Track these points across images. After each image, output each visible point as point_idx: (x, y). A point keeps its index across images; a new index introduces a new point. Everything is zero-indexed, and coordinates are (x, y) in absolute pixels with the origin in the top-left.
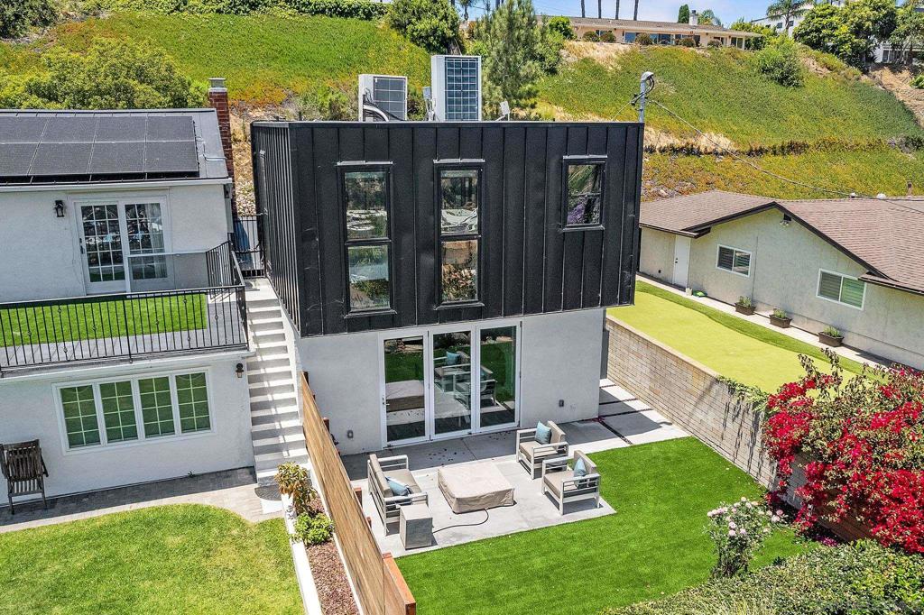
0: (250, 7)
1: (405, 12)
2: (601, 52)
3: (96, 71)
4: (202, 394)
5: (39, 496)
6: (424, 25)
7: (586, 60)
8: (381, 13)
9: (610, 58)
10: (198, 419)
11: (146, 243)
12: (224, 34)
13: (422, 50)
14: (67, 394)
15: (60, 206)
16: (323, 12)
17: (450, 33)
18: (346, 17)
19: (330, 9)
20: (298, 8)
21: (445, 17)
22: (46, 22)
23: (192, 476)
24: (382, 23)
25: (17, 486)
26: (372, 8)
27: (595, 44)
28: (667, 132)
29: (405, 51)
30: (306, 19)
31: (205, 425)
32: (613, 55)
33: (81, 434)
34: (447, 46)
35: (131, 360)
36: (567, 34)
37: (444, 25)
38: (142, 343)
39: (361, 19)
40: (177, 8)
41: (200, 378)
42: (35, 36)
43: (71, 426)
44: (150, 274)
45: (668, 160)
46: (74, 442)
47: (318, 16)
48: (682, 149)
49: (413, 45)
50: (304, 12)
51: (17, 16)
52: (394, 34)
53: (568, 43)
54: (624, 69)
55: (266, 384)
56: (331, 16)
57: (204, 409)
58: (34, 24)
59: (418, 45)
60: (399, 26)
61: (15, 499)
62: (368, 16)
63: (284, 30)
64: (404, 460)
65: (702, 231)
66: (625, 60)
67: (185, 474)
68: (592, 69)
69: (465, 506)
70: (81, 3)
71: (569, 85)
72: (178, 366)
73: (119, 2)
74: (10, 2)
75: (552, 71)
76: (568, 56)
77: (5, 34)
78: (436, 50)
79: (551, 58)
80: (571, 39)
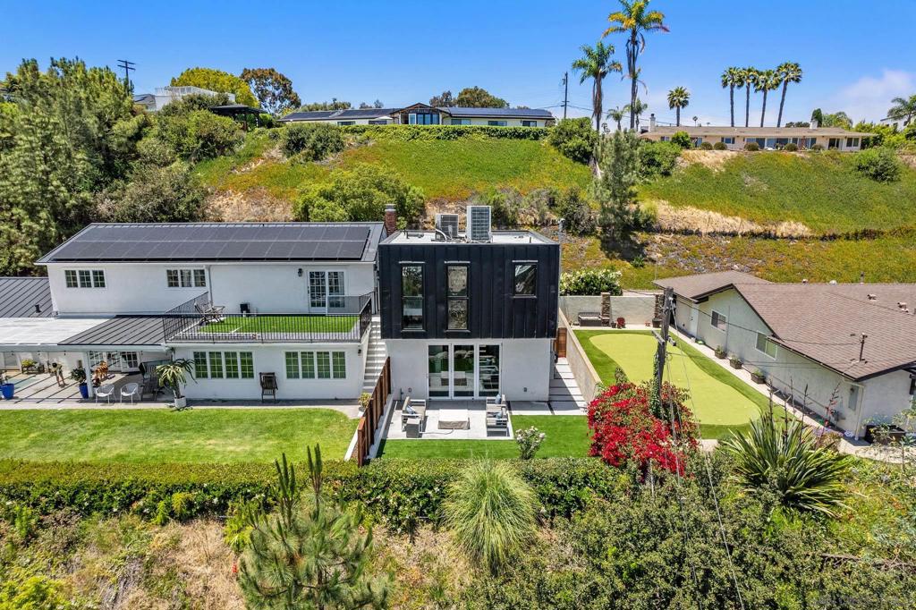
0: (458, 135)
1: (560, 135)
2: (710, 158)
3: (354, 185)
4: (343, 362)
5: (272, 397)
6: (571, 144)
7: (697, 165)
8: (546, 135)
9: (718, 163)
10: (340, 373)
11: (337, 290)
12: (439, 153)
13: (570, 160)
14: (288, 354)
15: (300, 271)
16: (506, 136)
17: (589, 149)
18: (522, 138)
19: (510, 134)
20: (489, 134)
21: (588, 138)
22: (338, 150)
23: (336, 399)
24: (545, 142)
25: (266, 391)
26: (539, 132)
27: (707, 152)
28: (752, 221)
29: (557, 161)
30: (494, 141)
31: (343, 376)
32: (722, 161)
33: (292, 374)
34: (589, 159)
35: (311, 342)
36: (685, 145)
37: (586, 143)
39: (531, 139)
40: (413, 137)
41: (342, 354)
42: (332, 159)
43: (289, 369)
44: (338, 305)
45: (746, 242)
46: (289, 376)
47: (502, 139)
48: (761, 234)
49: (564, 157)
50: (493, 136)
51: (323, 148)
52: (552, 150)
53: (685, 152)
54: (727, 170)
55: (376, 362)
56: (511, 138)
57: (343, 368)
58: (332, 151)
60: (556, 144)
61: (265, 397)
62: (537, 137)
63: (477, 149)
64: (423, 402)
65: (702, 299)
66: (731, 166)
67: (333, 398)
68: (701, 171)
69: (443, 425)
70: (358, 137)
71: (678, 184)
72: (331, 347)
73: (380, 135)
74: (320, 140)
75: (666, 174)
76: (682, 162)
77: (316, 158)
78: (580, 160)
79: (666, 165)
80: (688, 148)
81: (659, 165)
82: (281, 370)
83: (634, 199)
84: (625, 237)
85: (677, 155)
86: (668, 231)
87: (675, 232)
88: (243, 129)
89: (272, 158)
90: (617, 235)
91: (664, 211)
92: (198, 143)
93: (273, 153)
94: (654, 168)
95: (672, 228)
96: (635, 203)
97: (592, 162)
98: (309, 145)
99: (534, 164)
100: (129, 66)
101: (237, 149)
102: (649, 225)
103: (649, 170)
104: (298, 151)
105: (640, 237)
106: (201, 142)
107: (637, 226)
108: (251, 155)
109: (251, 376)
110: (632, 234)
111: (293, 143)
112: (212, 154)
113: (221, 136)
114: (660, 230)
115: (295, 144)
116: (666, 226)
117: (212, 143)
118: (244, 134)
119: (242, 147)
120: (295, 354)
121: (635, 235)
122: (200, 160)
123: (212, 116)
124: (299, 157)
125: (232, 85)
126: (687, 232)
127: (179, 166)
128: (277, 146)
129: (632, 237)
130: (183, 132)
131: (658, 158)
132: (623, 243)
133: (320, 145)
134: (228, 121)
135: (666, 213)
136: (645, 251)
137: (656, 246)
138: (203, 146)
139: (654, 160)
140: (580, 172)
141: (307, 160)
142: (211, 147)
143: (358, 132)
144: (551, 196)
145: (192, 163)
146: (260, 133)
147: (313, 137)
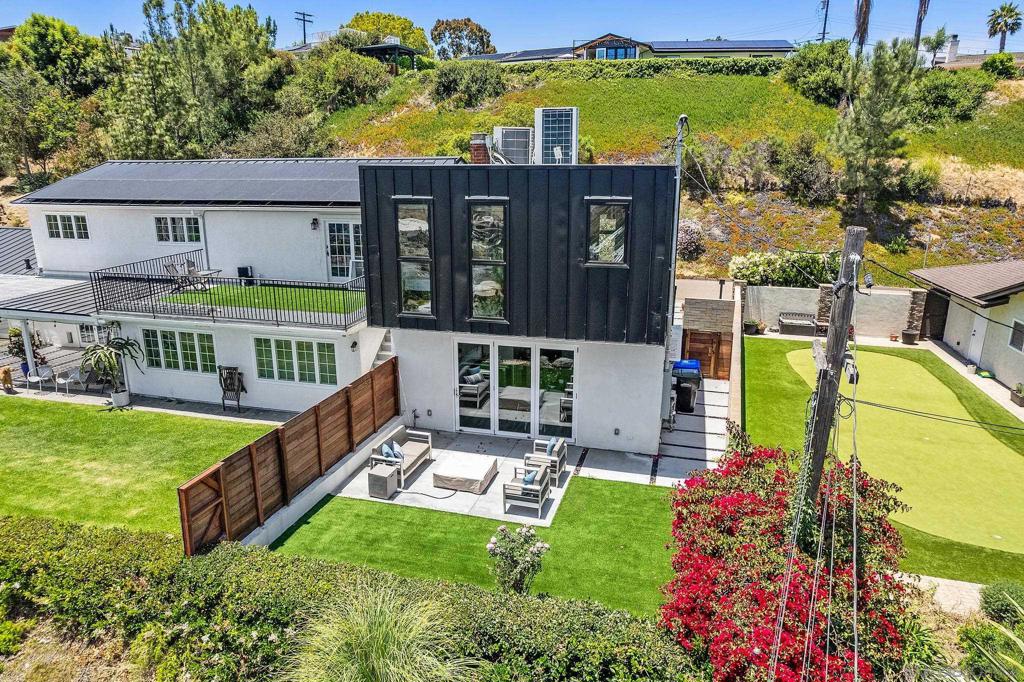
0: (655, 71)
1: (799, 65)
4: (332, 359)
5: (235, 403)
6: (814, 78)
8: (779, 68)
10: (329, 375)
12: (626, 95)
13: (810, 102)
14: (258, 341)
15: (315, 222)
16: (720, 71)
17: (840, 83)
18: (742, 74)
19: (727, 68)
20: (697, 69)
22: (497, 94)
24: (776, 78)
25: (229, 393)
26: (770, 65)
29: (791, 103)
30: (703, 78)
31: (334, 381)
33: (265, 373)
34: (838, 98)
35: (278, 325)
36: (1005, 73)
37: (836, 75)
38: (285, 315)
39: (757, 75)
40: (594, 76)
41: (331, 347)
42: (488, 104)
43: (260, 364)
46: (262, 375)
47: (715, 76)
49: (803, 98)
50: (702, 72)
51: (479, 91)
52: (786, 88)
56: (728, 74)
57: (333, 369)
58: (490, 96)
59: (807, 97)
60: (792, 80)
61: (227, 402)
62: (765, 72)
63: (679, 89)
64: (427, 437)
65: (995, 299)
70: (526, 78)
71: (984, 132)
72: (315, 335)
73: (553, 75)
74: (474, 80)
75: (965, 117)
76: (996, 98)
77: (469, 104)
78: (825, 101)
79: (965, 103)
80: (1010, 78)
81: (954, 103)
82: (249, 365)
83: (900, 151)
84: (881, 210)
85: (986, 88)
86: (956, 202)
87: (968, 203)
88: (391, 72)
89: (418, 105)
90: (869, 207)
91: (953, 172)
92: (335, 89)
93: (421, 100)
94: (943, 109)
95: (964, 197)
96: (901, 156)
97: (843, 103)
98: (462, 87)
99: (756, 106)
100: (307, 18)
101: (379, 96)
102: (923, 192)
103: (936, 112)
104: (449, 96)
105: (907, 210)
106: (339, 87)
107: (904, 194)
108: (394, 103)
109: (213, 369)
110: (893, 205)
111: (444, 85)
112: (350, 102)
113: (363, 79)
114: (942, 200)
115: (446, 88)
116: (953, 193)
117: (352, 90)
118: (391, 78)
119: (387, 93)
120: (267, 341)
121: (898, 207)
122: (337, 109)
123: (355, 55)
124: (449, 103)
125: (403, 29)
126: (988, 203)
127: (315, 117)
128: (427, 92)
129: (893, 210)
130: (321, 76)
131: (951, 94)
132: (877, 217)
133: (474, 88)
134: (372, 62)
135: (956, 175)
136: (912, 231)
137: (931, 222)
138: (342, 92)
139: (946, 97)
140: (823, 117)
141: (458, 107)
142: (350, 94)
143: (525, 72)
144: (774, 148)
145: (328, 114)
146: (410, 76)
147: (467, 77)
